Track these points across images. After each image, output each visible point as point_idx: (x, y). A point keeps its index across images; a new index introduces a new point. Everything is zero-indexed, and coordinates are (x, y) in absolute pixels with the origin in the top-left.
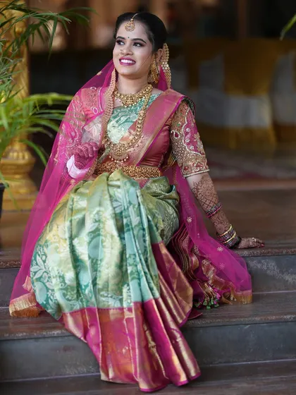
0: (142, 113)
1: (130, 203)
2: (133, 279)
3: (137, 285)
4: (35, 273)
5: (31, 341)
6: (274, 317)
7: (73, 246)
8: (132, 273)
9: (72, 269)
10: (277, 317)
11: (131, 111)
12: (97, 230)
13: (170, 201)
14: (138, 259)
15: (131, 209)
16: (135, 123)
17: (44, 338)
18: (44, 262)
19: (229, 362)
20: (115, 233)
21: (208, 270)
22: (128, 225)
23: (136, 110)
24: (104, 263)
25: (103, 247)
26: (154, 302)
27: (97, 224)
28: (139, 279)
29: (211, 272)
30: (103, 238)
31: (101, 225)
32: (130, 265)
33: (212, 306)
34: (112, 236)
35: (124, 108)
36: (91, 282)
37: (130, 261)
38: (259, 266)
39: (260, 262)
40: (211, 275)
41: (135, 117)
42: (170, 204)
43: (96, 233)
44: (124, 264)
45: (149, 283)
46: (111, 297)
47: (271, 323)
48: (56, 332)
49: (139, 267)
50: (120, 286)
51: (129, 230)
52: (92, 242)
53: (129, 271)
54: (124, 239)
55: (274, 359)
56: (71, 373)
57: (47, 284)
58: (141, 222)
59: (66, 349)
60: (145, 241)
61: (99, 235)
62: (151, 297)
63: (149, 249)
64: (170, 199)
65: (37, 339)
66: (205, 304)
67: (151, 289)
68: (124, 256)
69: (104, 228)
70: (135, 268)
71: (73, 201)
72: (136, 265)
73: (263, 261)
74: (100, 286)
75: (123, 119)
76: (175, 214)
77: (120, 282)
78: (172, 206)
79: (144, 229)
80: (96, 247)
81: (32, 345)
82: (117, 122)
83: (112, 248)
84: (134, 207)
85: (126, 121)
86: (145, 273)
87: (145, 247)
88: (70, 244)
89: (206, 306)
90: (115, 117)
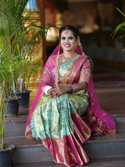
0: (72, 64)
1: (64, 99)
2: (63, 127)
3: (65, 129)
4: (31, 126)
5: (30, 148)
6: (121, 140)
7: (42, 116)
8: (63, 125)
9: (42, 124)
10: (123, 139)
11: (68, 64)
12: (51, 110)
13: (85, 97)
14: (66, 120)
15: (64, 101)
16: (69, 68)
17: (35, 147)
18: (34, 122)
19: (105, 156)
20: (57, 111)
21: (100, 122)
22: (63, 107)
23: (69, 64)
24: (53, 122)
25: (53, 116)
26: (71, 135)
27: (51, 107)
28: (66, 127)
29: (101, 123)
30: (53, 113)
31: (52, 108)
32: (63, 122)
33: (99, 135)
34: (56, 112)
35: (66, 63)
36: (48, 129)
37: (63, 121)
38: (120, 120)
39: (120, 119)
40: (101, 124)
41: (69, 66)
42: (85, 98)
43: (50, 111)
44: (61, 122)
45: (69, 129)
46: (56, 134)
47: (120, 142)
48: (39, 145)
49: (66, 122)
50: (59, 130)
51: (63, 109)
52: (49, 114)
53: (62, 124)
54: (61, 113)
55: (122, 155)
56: (45, 160)
57: (35, 130)
58: (68, 106)
59: (43, 151)
60: (69, 113)
61: (51, 112)
62: (70, 134)
63: (70, 116)
64: (85, 96)
65: (32, 147)
66: (97, 135)
67: (70, 131)
68: (61, 119)
69: (53, 109)
70: (64, 123)
71: (42, 100)
72: (65, 122)
73: (122, 118)
74: (52, 130)
75: (65, 67)
76: (87, 102)
77: (59, 128)
78: (86, 99)
79: (68, 109)
80: (50, 116)
81: (30, 149)
82: (63, 68)
83: (56, 116)
84: (65, 101)
85: (66, 68)
86: (68, 125)
87: (69, 116)
88: (41, 115)
89: (97, 136)
90: (62, 67)
